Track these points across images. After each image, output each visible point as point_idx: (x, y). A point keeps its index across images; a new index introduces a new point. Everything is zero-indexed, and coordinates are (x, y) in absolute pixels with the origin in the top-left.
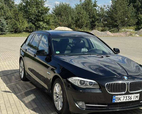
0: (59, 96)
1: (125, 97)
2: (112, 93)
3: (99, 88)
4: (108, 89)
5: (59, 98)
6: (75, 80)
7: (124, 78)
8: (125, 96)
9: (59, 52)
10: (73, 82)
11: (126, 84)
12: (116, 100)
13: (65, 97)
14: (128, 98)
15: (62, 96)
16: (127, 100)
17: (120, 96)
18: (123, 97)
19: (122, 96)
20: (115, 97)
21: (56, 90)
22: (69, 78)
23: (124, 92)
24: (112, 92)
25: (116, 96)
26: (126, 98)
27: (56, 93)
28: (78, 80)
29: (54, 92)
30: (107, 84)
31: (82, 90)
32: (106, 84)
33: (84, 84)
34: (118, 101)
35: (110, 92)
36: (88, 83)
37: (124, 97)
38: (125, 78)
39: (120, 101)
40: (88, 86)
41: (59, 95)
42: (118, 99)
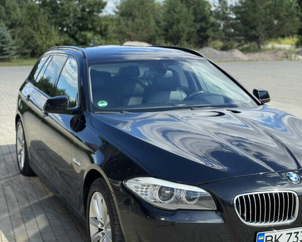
0: (103, 228)
1: (294, 235)
2: (253, 224)
3: (216, 209)
4: (243, 212)
5: (103, 234)
6: (144, 186)
7: (288, 177)
8: (293, 231)
9: (105, 104)
10: (139, 193)
11: (294, 195)
13: (116, 233)
14: (300, 235)
15: (109, 230)
17: (278, 233)
18: (287, 234)
19: (284, 232)
20: (263, 234)
21: (94, 211)
22: (129, 181)
23: (289, 218)
24: (253, 221)
25: (267, 234)
26: (296, 236)
27: (96, 218)
28: (155, 186)
29: (91, 215)
30: (238, 196)
31: (165, 218)
32: (237, 199)
33: (172, 199)
35: (248, 220)
36: (183, 196)
37: (291, 234)
38: (291, 178)
40: (182, 202)
41: (103, 225)
42: (271, 240)
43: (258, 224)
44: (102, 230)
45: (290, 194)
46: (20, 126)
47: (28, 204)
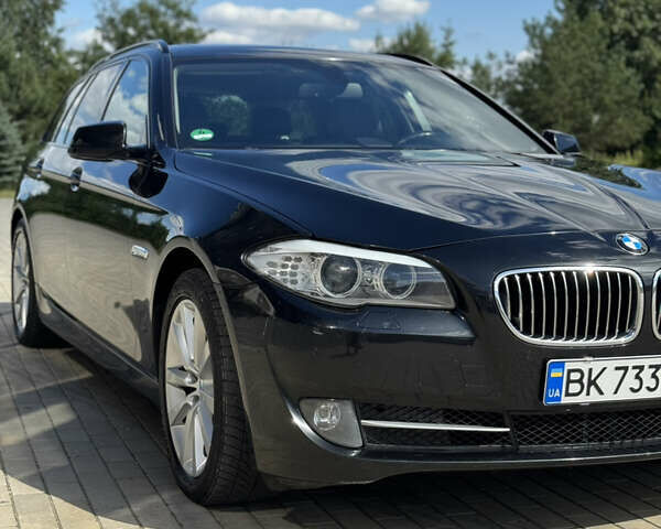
0: (196, 385)
1: (632, 373)
2: (538, 341)
3: (452, 305)
4: (515, 313)
5: (197, 399)
7: (621, 243)
8: (630, 362)
10: (278, 277)
12: (570, 391)
14: (646, 374)
15: (210, 381)
16: (644, 395)
17: (596, 365)
18: (617, 368)
19: (611, 363)
20: (562, 365)
22: (256, 253)
23: (622, 333)
24: (538, 334)
25: (570, 364)
26: (637, 377)
27: (182, 369)
28: (313, 255)
29: (171, 362)
30: (503, 276)
32: (502, 282)
33: (355, 287)
34: (582, 399)
35: (526, 331)
36: (378, 281)
37: (626, 369)
38: (627, 244)
39: (594, 397)
40: (376, 296)
41: (195, 378)
42: (580, 381)
43: (550, 342)
44: (194, 389)
45: (624, 276)
46: (21, 236)
47: (32, 388)
